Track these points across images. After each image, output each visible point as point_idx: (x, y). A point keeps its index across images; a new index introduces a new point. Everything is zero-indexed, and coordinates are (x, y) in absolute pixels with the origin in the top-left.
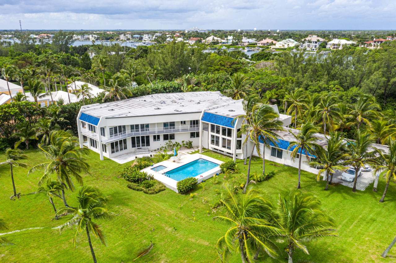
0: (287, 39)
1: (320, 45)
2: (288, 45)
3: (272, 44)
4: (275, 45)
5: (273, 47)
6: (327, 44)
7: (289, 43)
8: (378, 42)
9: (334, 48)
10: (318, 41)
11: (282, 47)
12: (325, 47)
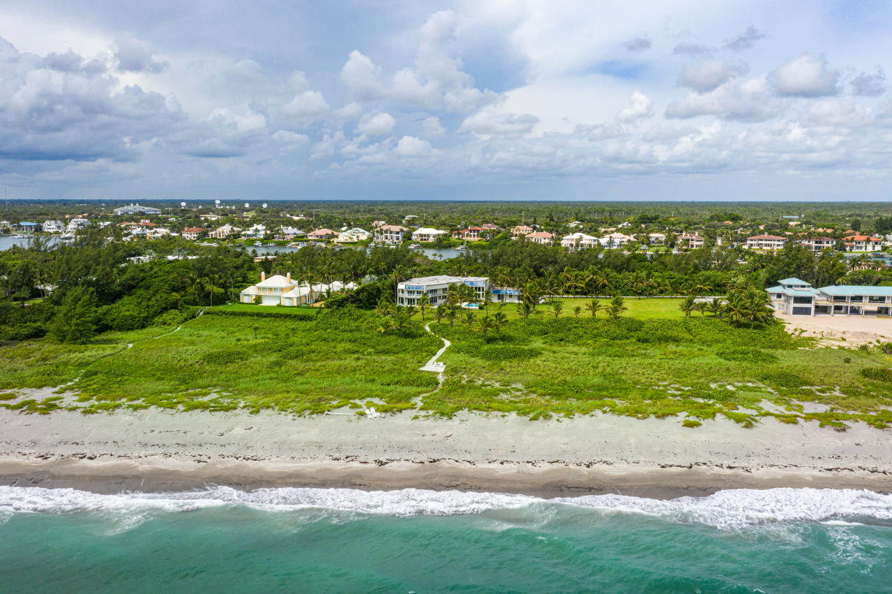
0: (355, 229)
1: (404, 237)
2: (358, 237)
3: (333, 236)
4: (337, 237)
5: (336, 240)
6: (411, 235)
7: (359, 234)
8: (474, 231)
9: (422, 240)
10: (402, 230)
11: (350, 241)
12: (410, 239)
